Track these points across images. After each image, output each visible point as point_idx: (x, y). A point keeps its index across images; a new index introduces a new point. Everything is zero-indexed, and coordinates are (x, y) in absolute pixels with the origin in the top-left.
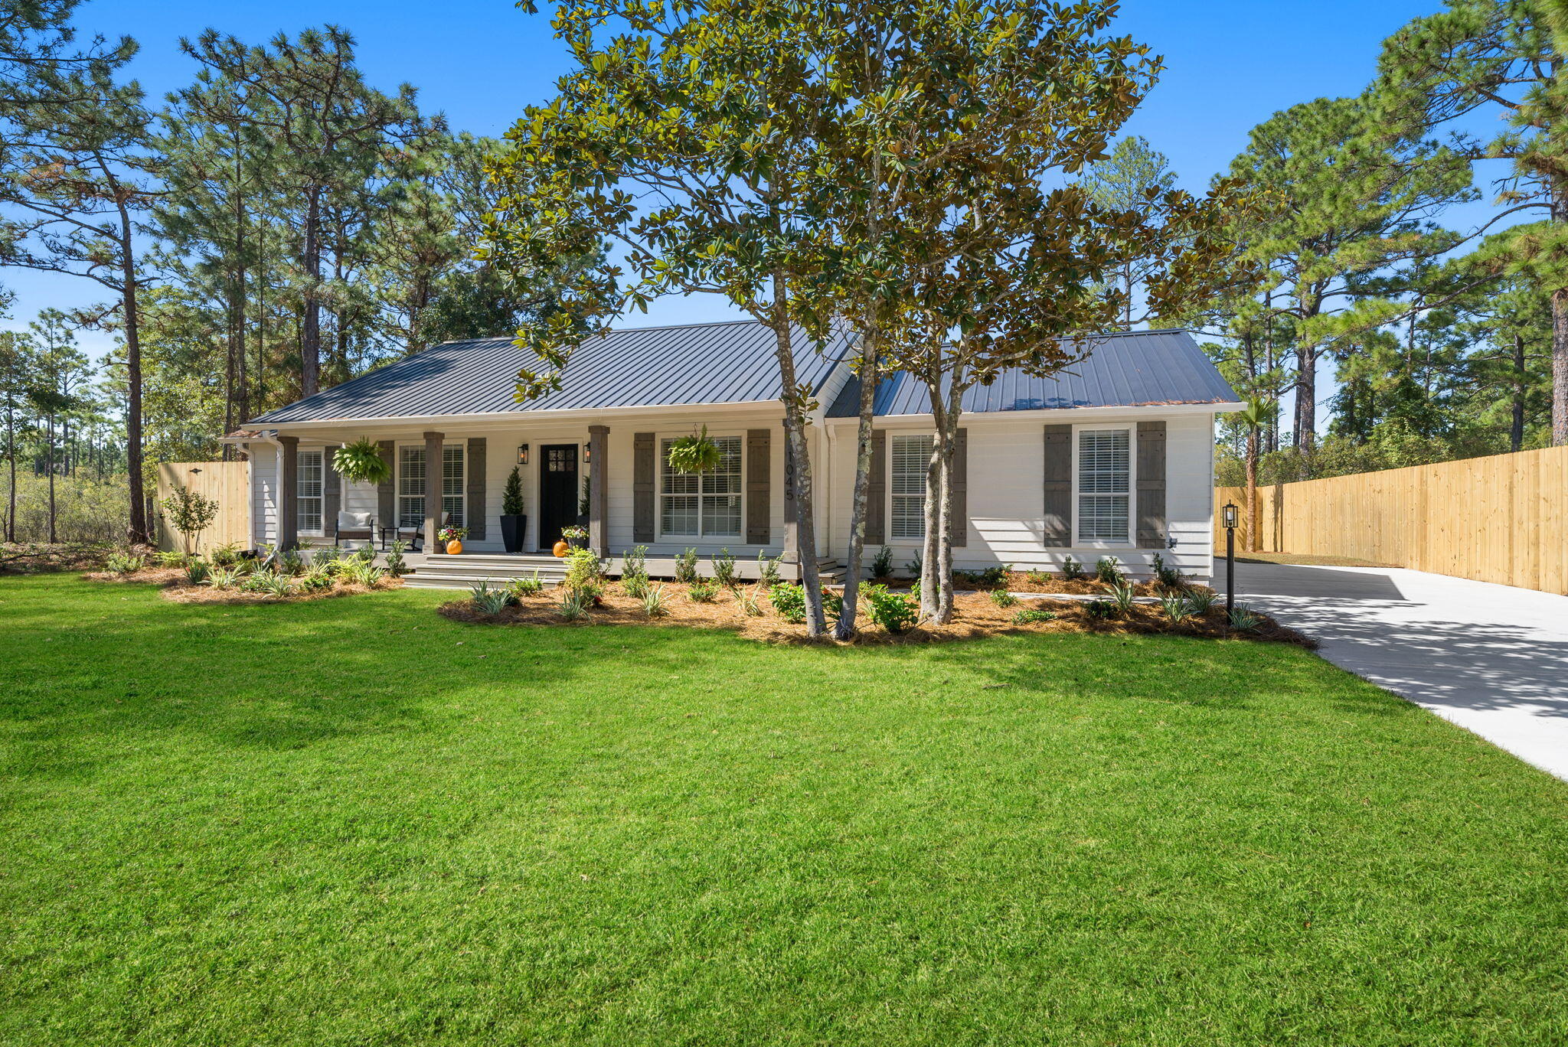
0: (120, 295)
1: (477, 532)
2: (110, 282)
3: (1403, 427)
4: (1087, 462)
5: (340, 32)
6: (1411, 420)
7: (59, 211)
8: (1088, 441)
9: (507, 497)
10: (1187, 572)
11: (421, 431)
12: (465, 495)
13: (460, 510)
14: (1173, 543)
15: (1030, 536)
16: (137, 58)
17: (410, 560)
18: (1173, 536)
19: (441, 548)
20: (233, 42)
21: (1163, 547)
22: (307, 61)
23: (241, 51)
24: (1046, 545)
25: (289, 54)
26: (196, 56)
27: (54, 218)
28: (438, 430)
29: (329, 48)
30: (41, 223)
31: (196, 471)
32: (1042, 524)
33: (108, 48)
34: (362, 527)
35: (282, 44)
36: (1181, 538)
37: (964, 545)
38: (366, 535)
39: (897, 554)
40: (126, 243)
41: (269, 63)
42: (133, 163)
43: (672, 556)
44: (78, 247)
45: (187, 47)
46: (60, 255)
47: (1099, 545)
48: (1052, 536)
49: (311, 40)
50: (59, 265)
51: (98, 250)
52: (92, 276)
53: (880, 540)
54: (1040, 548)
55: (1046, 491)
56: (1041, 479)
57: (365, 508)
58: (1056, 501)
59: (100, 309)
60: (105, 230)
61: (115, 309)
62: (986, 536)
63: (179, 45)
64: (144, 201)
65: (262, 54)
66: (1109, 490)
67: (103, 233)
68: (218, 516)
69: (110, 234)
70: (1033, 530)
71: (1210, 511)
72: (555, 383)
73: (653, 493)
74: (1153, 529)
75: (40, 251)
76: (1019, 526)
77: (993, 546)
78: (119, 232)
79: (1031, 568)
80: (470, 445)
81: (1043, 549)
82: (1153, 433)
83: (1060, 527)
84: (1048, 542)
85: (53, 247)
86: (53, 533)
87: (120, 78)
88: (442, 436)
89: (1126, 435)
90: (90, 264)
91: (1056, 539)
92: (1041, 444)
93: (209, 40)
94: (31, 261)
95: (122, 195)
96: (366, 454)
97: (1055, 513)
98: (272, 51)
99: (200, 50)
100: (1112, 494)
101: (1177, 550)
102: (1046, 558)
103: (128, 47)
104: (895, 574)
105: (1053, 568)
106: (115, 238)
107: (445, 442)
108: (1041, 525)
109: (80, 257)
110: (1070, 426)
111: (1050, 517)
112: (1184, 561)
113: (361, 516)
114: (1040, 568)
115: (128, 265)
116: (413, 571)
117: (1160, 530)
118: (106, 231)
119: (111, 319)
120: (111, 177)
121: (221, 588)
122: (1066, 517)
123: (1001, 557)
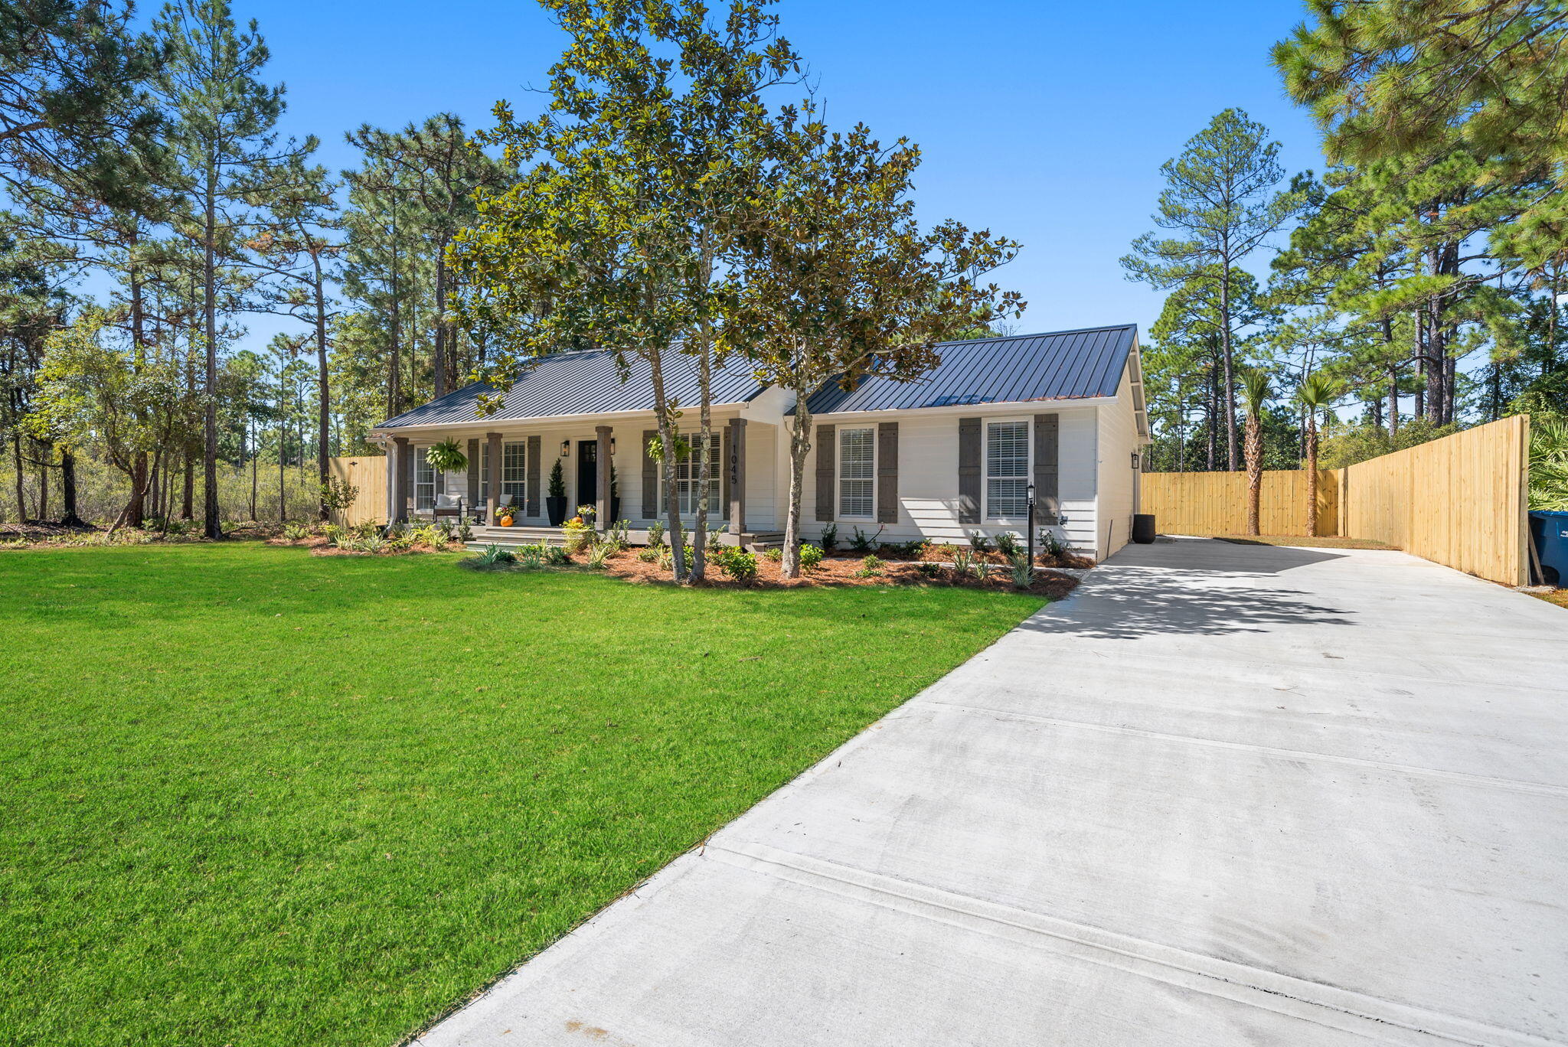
0: (315, 327)
1: (534, 511)
2: (306, 318)
3: (1539, 402)
4: (993, 451)
5: (452, 117)
6: (1549, 395)
7: (271, 266)
8: (994, 431)
9: (552, 482)
10: (1075, 545)
11: (485, 432)
12: (526, 482)
13: (522, 493)
14: (1064, 521)
15: (948, 514)
16: (319, 150)
17: (476, 531)
18: (1064, 514)
19: (497, 521)
20: (379, 133)
21: (1055, 524)
22: (429, 142)
23: (385, 138)
24: (961, 522)
25: (418, 139)
26: (356, 144)
27: (268, 271)
28: (496, 431)
29: (445, 132)
30: (262, 275)
31: (354, 464)
32: (958, 503)
33: (298, 146)
34: (455, 506)
35: (411, 132)
36: (1070, 516)
37: (896, 521)
38: (457, 513)
39: (840, 530)
40: (318, 286)
41: (403, 146)
42: (324, 224)
43: (646, 529)
44: (283, 294)
45: (350, 139)
46: (271, 301)
47: (1003, 522)
48: (966, 514)
49: (431, 126)
50: (270, 308)
51: (295, 295)
52: (294, 315)
53: (831, 518)
54: (956, 524)
55: (961, 475)
56: (958, 466)
57: (459, 492)
58: (969, 485)
59: (302, 338)
60: (305, 277)
61: (311, 338)
62: (913, 514)
63: (344, 138)
64: (332, 252)
65: (399, 140)
66: (1012, 475)
67: (303, 280)
68: (359, 497)
69: (307, 281)
70: (950, 508)
71: (1095, 492)
72: (500, 404)
73: (656, 478)
74: (1047, 508)
75: (258, 300)
76: (939, 505)
77: (919, 523)
78: (314, 278)
79: (943, 541)
80: (529, 442)
81: (958, 525)
82: (1048, 424)
83: (970, 505)
84: (962, 519)
85: (266, 295)
86: (284, 513)
87: (310, 164)
88: (500, 436)
89: (1026, 426)
90: (290, 306)
91: (970, 516)
92: (957, 435)
93: (365, 131)
94: (251, 306)
95: (316, 248)
96: (450, 450)
97: (967, 494)
98: (405, 137)
99: (360, 142)
100: (1014, 478)
101: (1067, 526)
102: (960, 533)
103: (312, 143)
104: (838, 547)
105: (967, 542)
106: (310, 283)
107: (503, 440)
108: (956, 504)
109: (284, 302)
110: (979, 419)
111: (964, 497)
112: (1072, 536)
113: (454, 497)
114: (952, 542)
115: (321, 303)
116: (474, 540)
117: (1053, 510)
118: (305, 279)
119: (310, 344)
120: (308, 236)
121: (343, 548)
122: (976, 498)
123: (925, 532)
